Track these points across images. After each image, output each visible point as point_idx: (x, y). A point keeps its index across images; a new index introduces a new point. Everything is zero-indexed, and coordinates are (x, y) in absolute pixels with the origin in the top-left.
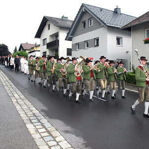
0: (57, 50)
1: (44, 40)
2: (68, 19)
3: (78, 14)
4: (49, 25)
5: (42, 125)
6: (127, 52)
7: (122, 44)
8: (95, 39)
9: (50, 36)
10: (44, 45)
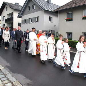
0: (12, 24)
1: (3, 17)
2: (19, 5)
3: (25, 2)
4: (7, 8)
5: (8, 79)
6: (55, 26)
7: (52, 21)
8: (36, 17)
9: (8, 15)
10: (3, 20)
